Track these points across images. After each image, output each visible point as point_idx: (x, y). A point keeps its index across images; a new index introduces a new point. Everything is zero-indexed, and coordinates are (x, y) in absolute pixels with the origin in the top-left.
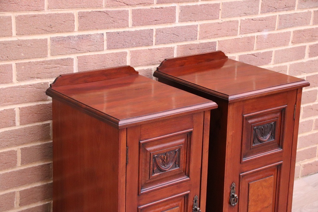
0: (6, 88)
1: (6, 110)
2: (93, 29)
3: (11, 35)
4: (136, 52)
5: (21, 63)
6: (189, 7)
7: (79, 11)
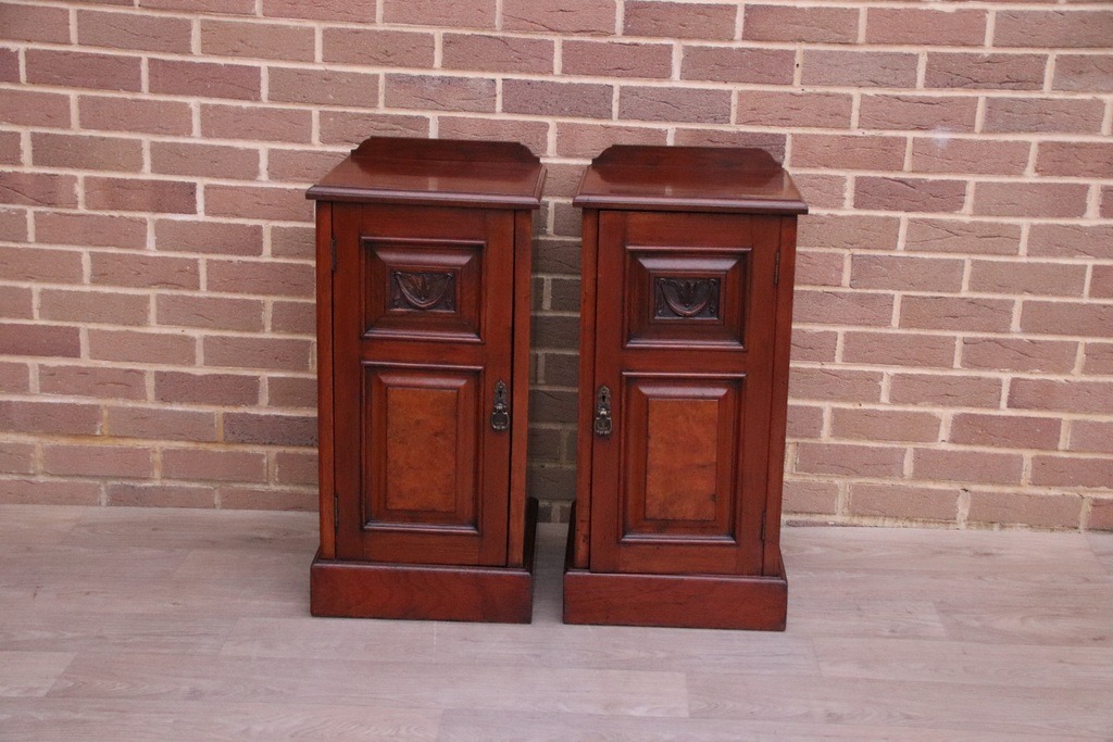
0: (299, 152)
1: (299, 190)
2: (472, 68)
3: (312, 60)
4: (572, 126)
5: (329, 112)
6: (708, 50)
7: (444, 31)
